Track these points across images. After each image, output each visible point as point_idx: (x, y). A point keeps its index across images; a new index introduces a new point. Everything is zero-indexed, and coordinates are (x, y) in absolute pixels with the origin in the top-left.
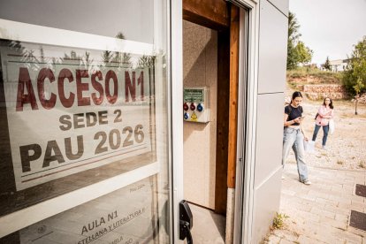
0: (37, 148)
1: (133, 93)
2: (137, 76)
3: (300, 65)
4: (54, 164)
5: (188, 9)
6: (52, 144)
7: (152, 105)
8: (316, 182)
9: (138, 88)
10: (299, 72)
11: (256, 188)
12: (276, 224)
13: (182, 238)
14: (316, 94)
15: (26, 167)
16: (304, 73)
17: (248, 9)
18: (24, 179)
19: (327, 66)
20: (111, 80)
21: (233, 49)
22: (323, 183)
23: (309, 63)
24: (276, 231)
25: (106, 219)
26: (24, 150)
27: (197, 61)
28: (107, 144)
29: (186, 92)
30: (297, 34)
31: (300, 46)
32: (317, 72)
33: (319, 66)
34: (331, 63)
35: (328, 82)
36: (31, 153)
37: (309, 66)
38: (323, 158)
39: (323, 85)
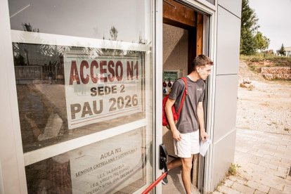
0: (79, 106)
1: (132, 75)
2: (135, 64)
3: (259, 51)
4: (87, 115)
5: (166, 17)
6: (87, 104)
7: (143, 82)
8: (265, 143)
9: (135, 71)
10: (257, 57)
11: (215, 143)
12: (231, 172)
13: (161, 168)
14: (271, 75)
15: (73, 117)
16: (262, 58)
17: (209, 16)
18: (73, 123)
19: (282, 52)
20: (119, 67)
21: (199, 43)
22: (271, 144)
23: (266, 50)
24: (231, 177)
25: (114, 152)
26: (72, 107)
27: (173, 51)
28: (116, 106)
29: (165, 73)
30: (256, 26)
31: (259, 36)
32: (273, 57)
33: (275, 52)
34: (285, 50)
35: (282, 65)
36: (76, 108)
37: (267, 52)
38: (273, 125)
39: (277, 68)
